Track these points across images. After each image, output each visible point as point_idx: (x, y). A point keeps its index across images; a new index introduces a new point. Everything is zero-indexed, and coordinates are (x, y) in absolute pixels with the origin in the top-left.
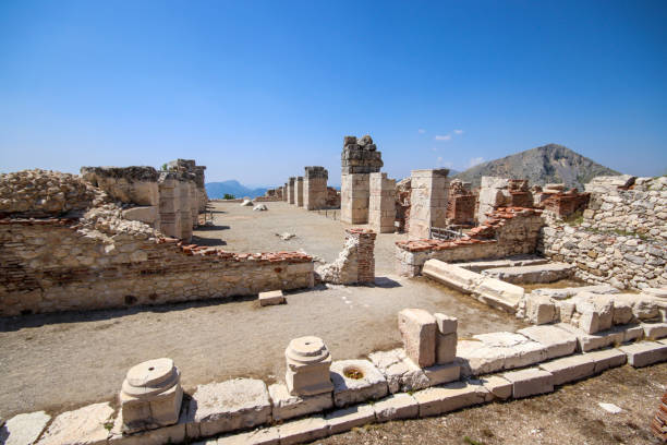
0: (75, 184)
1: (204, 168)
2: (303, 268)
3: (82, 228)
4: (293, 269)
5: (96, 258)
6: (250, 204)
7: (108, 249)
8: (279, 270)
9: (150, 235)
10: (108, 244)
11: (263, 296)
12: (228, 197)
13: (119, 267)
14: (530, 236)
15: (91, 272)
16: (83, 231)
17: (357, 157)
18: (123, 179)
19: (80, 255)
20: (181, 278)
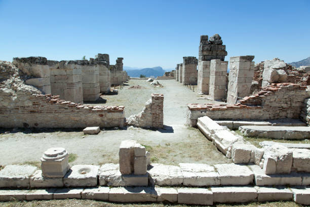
0: (6, 66)
1: (123, 59)
2: (116, 115)
3: (4, 87)
4: (110, 115)
5: (9, 103)
6: (151, 81)
7: (14, 98)
8: (102, 116)
9: (34, 93)
10: (14, 96)
11: (88, 129)
12: (142, 76)
13: (19, 108)
14: (294, 105)
15: (7, 109)
16: (4, 89)
17: (207, 50)
18: (27, 64)
19: (2, 101)
20: (49, 116)
